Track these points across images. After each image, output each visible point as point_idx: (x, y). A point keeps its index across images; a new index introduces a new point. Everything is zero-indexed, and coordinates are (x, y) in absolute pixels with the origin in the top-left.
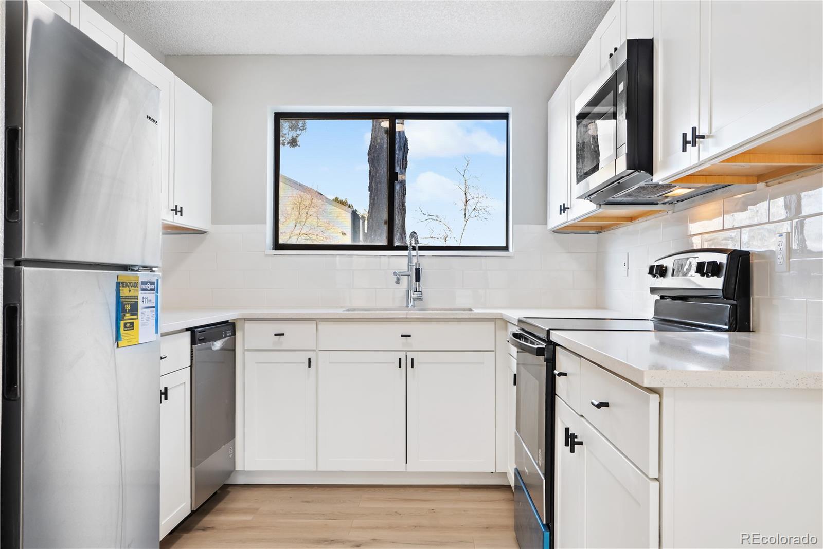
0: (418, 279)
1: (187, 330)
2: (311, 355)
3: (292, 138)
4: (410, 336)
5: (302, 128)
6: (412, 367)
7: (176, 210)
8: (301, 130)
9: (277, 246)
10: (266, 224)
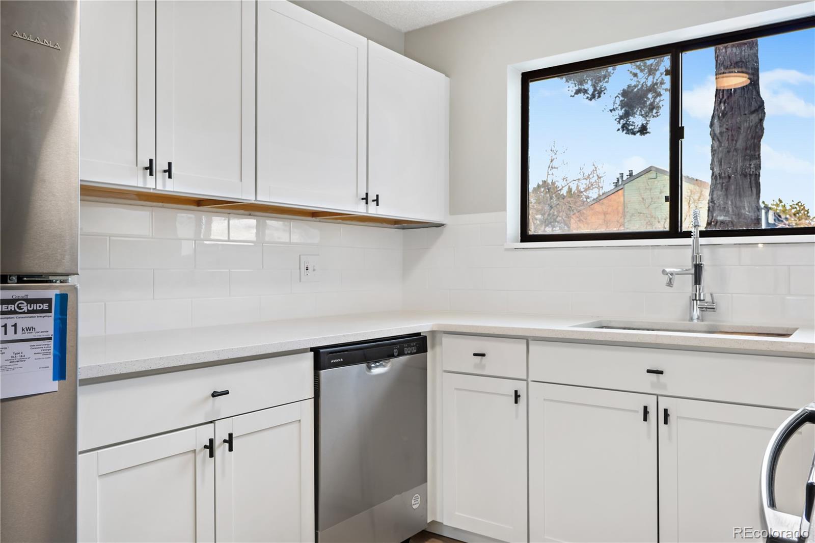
0: (697, 280)
1: (312, 349)
2: (521, 387)
3: (643, 125)
4: (661, 373)
5: (655, 115)
6: (666, 422)
7: (366, 199)
8: (655, 116)
9: (526, 237)
10: (505, 210)
